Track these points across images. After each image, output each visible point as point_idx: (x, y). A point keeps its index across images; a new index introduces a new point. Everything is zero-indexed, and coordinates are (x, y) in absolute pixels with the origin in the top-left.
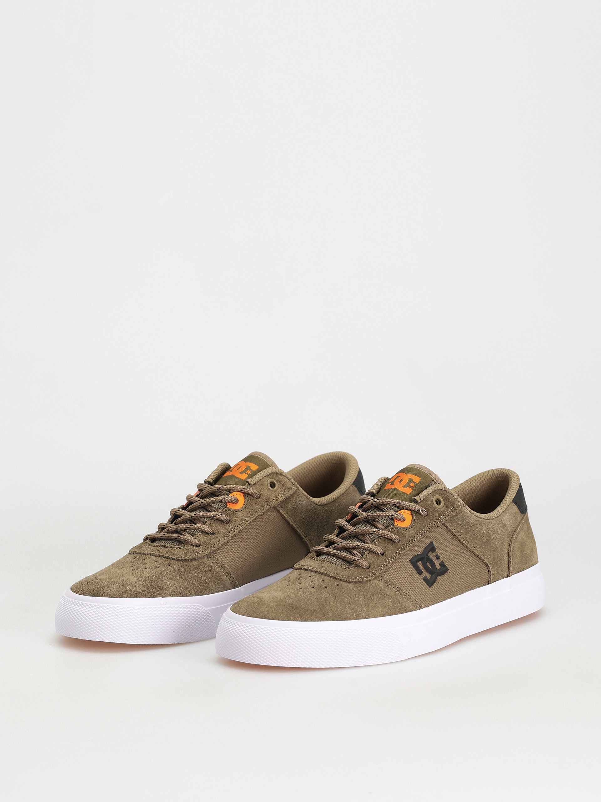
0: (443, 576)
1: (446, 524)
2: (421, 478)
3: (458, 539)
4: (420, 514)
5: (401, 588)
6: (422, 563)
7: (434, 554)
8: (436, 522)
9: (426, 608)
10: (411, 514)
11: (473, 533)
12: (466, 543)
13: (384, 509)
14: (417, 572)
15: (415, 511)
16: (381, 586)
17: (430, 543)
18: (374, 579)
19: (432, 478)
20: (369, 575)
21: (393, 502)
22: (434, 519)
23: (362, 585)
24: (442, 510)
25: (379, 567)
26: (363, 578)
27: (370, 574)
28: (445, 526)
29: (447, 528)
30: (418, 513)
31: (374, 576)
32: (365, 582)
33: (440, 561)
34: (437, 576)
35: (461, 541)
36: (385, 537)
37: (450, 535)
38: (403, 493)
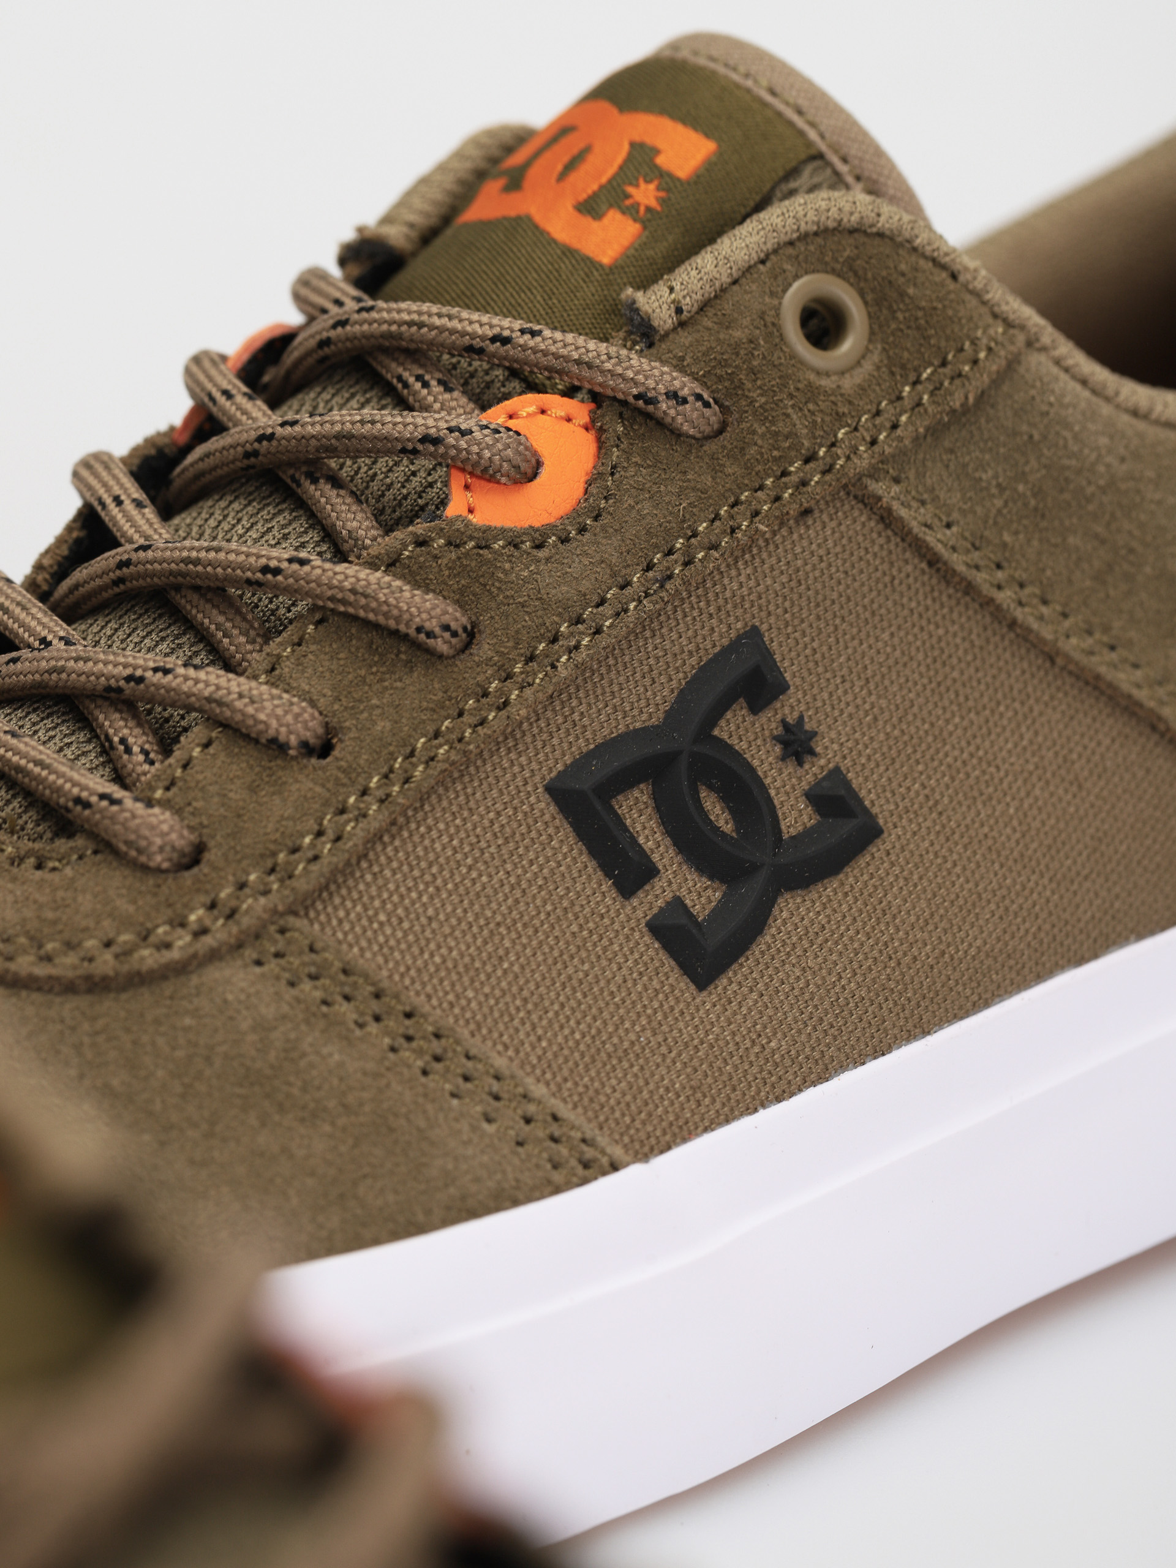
0: (830, 888)
1: (878, 487)
2: (719, 140)
3: (979, 593)
4: (660, 424)
5: (434, 1013)
6: (656, 797)
7: (769, 721)
8: (794, 479)
9: (634, 1172)
10: (593, 421)
11: (1103, 542)
12: (1041, 618)
13: (400, 378)
14: (608, 874)
15: (624, 403)
16: (269, 1012)
17: (739, 637)
18: (214, 956)
19: (812, 135)
20: (183, 925)
21: (464, 334)
22: (776, 460)
23: (109, 1006)
24: (848, 383)
25: (274, 854)
26: (126, 953)
27: (193, 918)
28: (869, 502)
29: (887, 519)
30: (649, 416)
31: (221, 932)
32: (139, 980)
33: (813, 771)
34: (777, 894)
35: (999, 608)
36: (346, 615)
37: (909, 568)
38: (569, 252)
